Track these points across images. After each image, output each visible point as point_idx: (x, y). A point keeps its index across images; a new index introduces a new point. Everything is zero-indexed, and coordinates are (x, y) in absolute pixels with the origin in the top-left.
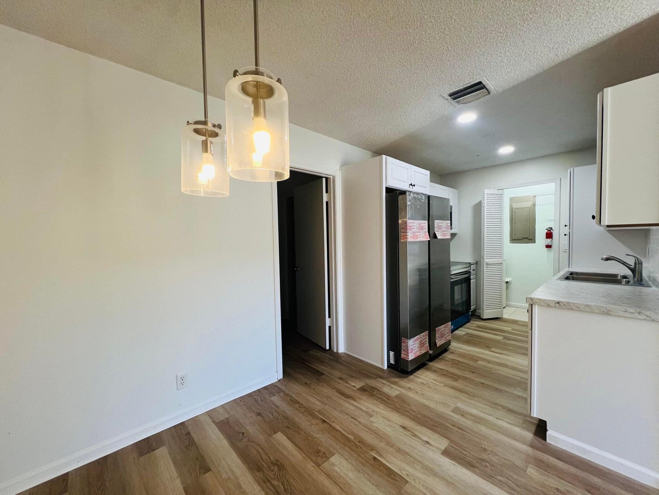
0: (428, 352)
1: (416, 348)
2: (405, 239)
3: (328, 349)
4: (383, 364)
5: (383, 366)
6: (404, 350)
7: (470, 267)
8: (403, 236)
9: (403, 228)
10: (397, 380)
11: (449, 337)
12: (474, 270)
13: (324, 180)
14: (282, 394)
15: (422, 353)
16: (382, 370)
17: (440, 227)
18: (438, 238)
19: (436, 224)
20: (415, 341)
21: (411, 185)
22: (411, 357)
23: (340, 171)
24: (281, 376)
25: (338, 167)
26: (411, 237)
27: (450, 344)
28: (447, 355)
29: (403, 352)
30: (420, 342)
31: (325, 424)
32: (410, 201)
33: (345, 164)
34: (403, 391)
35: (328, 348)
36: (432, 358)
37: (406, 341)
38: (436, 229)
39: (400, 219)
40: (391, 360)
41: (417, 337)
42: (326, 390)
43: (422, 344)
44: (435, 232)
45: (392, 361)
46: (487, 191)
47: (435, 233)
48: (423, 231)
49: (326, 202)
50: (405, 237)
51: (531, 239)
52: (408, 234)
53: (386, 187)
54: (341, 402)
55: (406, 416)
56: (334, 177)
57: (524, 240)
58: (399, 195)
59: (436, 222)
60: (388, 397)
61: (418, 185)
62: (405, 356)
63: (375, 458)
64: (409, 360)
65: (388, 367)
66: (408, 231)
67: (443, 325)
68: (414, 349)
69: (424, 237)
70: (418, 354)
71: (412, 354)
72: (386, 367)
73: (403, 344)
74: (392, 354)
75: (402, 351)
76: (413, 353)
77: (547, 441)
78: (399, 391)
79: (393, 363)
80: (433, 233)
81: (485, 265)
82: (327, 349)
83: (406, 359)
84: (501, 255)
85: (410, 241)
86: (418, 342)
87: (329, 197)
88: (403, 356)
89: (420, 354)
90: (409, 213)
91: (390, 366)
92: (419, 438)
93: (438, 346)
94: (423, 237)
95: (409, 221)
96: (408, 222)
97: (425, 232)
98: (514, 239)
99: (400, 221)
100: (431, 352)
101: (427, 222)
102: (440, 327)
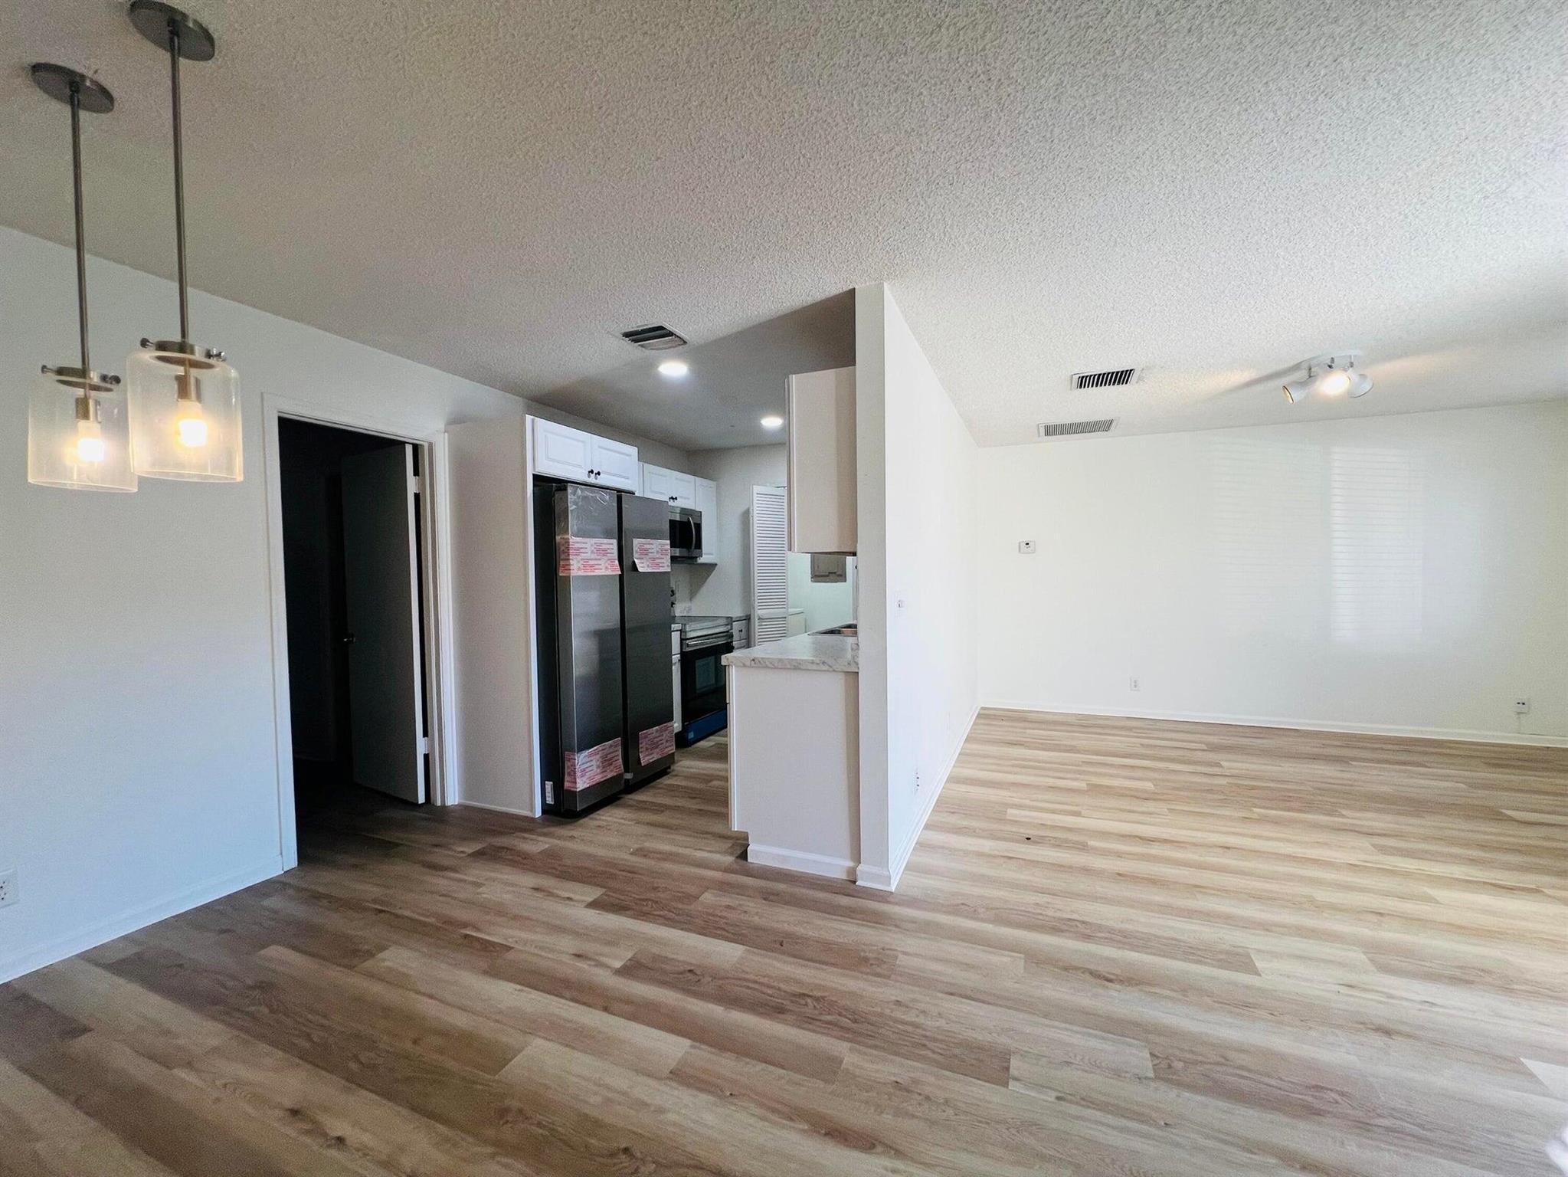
0: (620, 776)
1: (594, 768)
2: (566, 571)
3: (424, 801)
4: (532, 808)
5: (531, 811)
6: (569, 774)
7: (732, 624)
8: (564, 566)
9: (564, 552)
10: (552, 829)
11: (672, 748)
12: (741, 631)
13: (409, 450)
14: (291, 892)
15: (608, 777)
16: (533, 820)
17: (645, 552)
18: (640, 570)
19: (636, 546)
20: (590, 755)
21: (592, 472)
22: (581, 785)
23: (446, 434)
24: (291, 861)
25: (442, 426)
26: (579, 569)
27: (673, 762)
28: (666, 781)
29: (567, 778)
30: (602, 757)
31: (382, 915)
32: (576, 503)
33: (457, 421)
34: (556, 842)
35: (421, 799)
36: (631, 788)
37: (572, 756)
38: (635, 555)
39: (559, 535)
40: (547, 799)
41: (595, 748)
42: (399, 868)
43: (606, 762)
44: (635, 560)
45: (550, 800)
46: (757, 489)
47: (634, 562)
48: (605, 558)
49: (415, 494)
50: (567, 568)
51: (841, 575)
52: (571, 562)
53: (534, 475)
54: (428, 878)
55: (547, 873)
56: (431, 445)
57: (831, 576)
58: (556, 490)
59: (636, 542)
60: (526, 856)
61: (605, 473)
62: (570, 785)
63: (466, 936)
64: (578, 790)
65: (544, 812)
66: (571, 557)
67: (657, 727)
68: (587, 770)
69: (609, 567)
70: (598, 778)
71: (584, 779)
72: (538, 813)
73: (567, 764)
74: (549, 785)
75: (566, 776)
76: (586, 777)
77: (749, 860)
78: (549, 843)
79: (551, 803)
80: (630, 563)
81: (757, 621)
82: (420, 802)
83: (572, 789)
84: (783, 601)
85: (575, 574)
86: (598, 757)
87: (422, 485)
88: (567, 785)
89: (602, 780)
90: (573, 523)
91: (546, 809)
92: (558, 896)
93: (643, 765)
94: (606, 568)
95: (573, 540)
96: (571, 540)
97: (612, 561)
98: (818, 576)
99: (558, 538)
100: (629, 776)
101: (615, 542)
102: (650, 731)
